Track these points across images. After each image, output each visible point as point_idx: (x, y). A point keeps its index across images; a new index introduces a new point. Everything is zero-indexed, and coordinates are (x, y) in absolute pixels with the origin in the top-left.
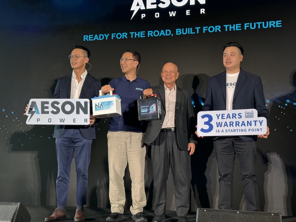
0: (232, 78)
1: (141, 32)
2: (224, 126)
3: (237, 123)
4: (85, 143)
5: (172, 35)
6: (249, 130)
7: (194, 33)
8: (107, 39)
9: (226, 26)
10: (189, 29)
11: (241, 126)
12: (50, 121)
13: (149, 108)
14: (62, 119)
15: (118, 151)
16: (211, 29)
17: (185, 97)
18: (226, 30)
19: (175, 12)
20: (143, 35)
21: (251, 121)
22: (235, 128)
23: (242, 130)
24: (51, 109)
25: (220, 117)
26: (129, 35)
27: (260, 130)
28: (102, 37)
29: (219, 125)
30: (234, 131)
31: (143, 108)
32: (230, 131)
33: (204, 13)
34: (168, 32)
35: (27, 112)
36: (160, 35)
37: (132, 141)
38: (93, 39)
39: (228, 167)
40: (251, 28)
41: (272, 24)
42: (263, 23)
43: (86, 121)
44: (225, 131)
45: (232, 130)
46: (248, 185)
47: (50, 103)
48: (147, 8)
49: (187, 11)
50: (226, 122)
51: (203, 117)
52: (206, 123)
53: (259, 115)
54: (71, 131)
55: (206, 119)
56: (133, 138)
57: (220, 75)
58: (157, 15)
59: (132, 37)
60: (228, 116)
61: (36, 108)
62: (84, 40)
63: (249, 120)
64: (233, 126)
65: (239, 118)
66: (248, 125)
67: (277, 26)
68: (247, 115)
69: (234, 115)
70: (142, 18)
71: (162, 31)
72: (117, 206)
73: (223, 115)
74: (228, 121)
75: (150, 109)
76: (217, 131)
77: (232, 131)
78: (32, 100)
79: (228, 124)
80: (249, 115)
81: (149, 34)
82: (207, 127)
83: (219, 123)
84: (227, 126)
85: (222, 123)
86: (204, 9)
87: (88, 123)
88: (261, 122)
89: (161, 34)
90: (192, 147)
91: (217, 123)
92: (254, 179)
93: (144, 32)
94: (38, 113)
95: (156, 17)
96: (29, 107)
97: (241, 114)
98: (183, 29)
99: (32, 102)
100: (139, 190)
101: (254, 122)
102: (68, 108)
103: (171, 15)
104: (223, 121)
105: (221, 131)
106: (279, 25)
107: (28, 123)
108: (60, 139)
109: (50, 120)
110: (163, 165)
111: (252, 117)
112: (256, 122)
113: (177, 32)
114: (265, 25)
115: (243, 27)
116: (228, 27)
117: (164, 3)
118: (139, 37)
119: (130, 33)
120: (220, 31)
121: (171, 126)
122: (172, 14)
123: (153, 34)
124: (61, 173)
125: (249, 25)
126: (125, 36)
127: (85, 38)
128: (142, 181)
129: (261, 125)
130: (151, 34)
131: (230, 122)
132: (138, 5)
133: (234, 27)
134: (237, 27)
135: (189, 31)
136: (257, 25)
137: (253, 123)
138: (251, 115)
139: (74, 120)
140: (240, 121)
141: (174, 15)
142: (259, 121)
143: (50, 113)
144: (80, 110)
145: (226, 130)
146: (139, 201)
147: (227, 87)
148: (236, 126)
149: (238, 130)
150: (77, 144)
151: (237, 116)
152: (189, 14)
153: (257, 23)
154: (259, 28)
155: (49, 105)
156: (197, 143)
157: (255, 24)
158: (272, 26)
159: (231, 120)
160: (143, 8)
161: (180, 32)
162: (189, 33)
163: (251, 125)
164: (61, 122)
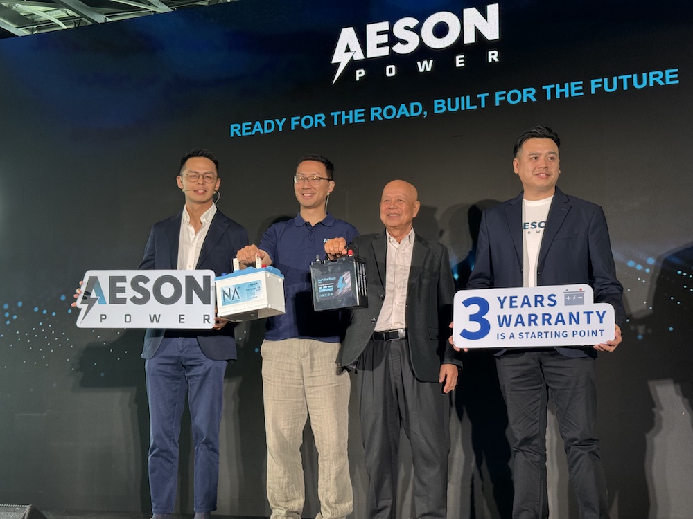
0: (536, 210)
1: (356, 111)
2: (516, 325)
3: (547, 317)
4: (208, 367)
5: (425, 113)
6: (574, 333)
7: (475, 107)
8: (280, 130)
9: (548, 88)
10: (463, 98)
11: (556, 324)
12: (128, 320)
13: (335, 282)
14: (155, 316)
15: (284, 385)
16: (514, 97)
17: (433, 257)
18: (549, 97)
19: (431, 61)
20: (359, 118)
21: (578, 314)
22: (540, 328)
23: (557, 334)
24: (130, 293)
25: (507, 302)
26: (329, 120)
27: (599, 333)
28: (269, 126)
29: (505, 321)
30: (538, 335)
31: (324, 283)
32: (530, 335)
33: (497, 60)
34: (416, 109)
35: (79, 300)
36: (398, 116)
37: (315, 362)
38: (251, 131)
39: (533, 420)
40: (607, 89)
41: (655, 79)
42: (635, 76)
43: (208, 320)
44: (517, 336)
45: (533, 333)
46: (578, 463)
47: (129, 280)
48: (368, 56)
49: (458, 58)
50: (520, 316)
51: (467, 303)
52: (473, 318)
53: (598, 299)
54: (179, 341)
55: (475, 309)
56: (317, 355)
57: (508, 203)
58: (391, 71)
59: (336, 123)
60: (526, 301)
61: (100, 292)
62: (232, 135)
63: (574, 309)
64: (536, 324)
65: (549, 305)
66: (570, 323)
67: (668, 82)
68: (568, 298)
69: (539, 299)
70: (358, 79)
71: (403, 106)
72: (283, 512)
73: (514, 300)
74: (525, 312)
75: (339, 285)
76: (500, 337)
77: (533, 335)
78: (90, 274)
79: (526, 321)
80: (574, 298)
81: (373, 114)
82: (475, 327)
83: (505, 317)
84: (523, 325)
85: (510, 316)
86: (496, 52)
87: (210, 325)
88: (601, 315)
89: (400, 113)
90: (449, 373)
91: (499, 317)
92: (591, 448)
93: (363, 110)
94: (103, 301)
95: (388, 74)
96: (83, 288)
97: (554, 296)
98: (449, 100)
99: (91, 278)
100: (333, 477)
101: (586, 315)
102: (167, 290)
103: (421, 70)
104: (515, 313)
105: (507, 335)
106: (671, 79)
107: (81, 323)
108: (154, 359)
109: (128, 317)
110: (381, 417)
111: (581, 302)
112: (591, 315)
113: (436, 106)
114: (640, 82)
115: (586, 87)
116: (553, 91)
117: (404, 42)
118: (351, 122)
119: (332, 114)
120: (534, 99)
121: (398, 326)
122: (425, 66)
123: (382, 115)
124: (157, 437)
125: (602, 83)
126: (321, 121)
127: (235, 129)
128: (341, 454)
129: (601, 322)
130: (378, 115)
131: (530, 315)
132: (348, 50)
133: (566, 90)
134: (573, 89)
135: (464, 103)
136: (620, 82)
137: (583, 318)
138: (577, 300)
139: (182, 317)
140: (554, 312)
141: (429, 69)
142: (598, 313)
143: (128, 301)
144: (195, 296)
145: (520, 335)
146: (335, 503)
147: (525, 232)
148: (543, 324)
149: (549, 335)
150: (193, 371)
151: (546, 302)
152: (463, 65)
153: (620, 77)
154: (625, 87)
155: (128, 285)
156: (462, 366)
157: (615, 79)
158: (655, 82)
159: (533, 310)
160: (359, 56)
161: (442, 106)
162: (463, 108)
163: (577, 322)
164: (152, 322)
